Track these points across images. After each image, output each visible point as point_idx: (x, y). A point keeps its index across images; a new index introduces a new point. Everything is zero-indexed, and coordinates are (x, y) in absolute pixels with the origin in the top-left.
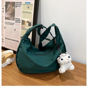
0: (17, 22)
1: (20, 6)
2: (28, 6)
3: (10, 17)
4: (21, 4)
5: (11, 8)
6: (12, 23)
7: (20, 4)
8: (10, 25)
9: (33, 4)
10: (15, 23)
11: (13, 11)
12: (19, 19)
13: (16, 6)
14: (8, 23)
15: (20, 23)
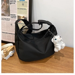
0: (13, 18)
1: (15, 3)
2: (23, 3)
3: (5, 13)
4: (16, 2)
5: (6, 5)
6: (8, 19)
7: (14, 2)
8: (6, 21)
9: (27, 1)
10: (10, 18)
11: (8, 7)
12: (15, 15)
13: (11, 3)
14: (3, 19)
15: (16, 18)
